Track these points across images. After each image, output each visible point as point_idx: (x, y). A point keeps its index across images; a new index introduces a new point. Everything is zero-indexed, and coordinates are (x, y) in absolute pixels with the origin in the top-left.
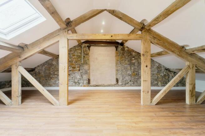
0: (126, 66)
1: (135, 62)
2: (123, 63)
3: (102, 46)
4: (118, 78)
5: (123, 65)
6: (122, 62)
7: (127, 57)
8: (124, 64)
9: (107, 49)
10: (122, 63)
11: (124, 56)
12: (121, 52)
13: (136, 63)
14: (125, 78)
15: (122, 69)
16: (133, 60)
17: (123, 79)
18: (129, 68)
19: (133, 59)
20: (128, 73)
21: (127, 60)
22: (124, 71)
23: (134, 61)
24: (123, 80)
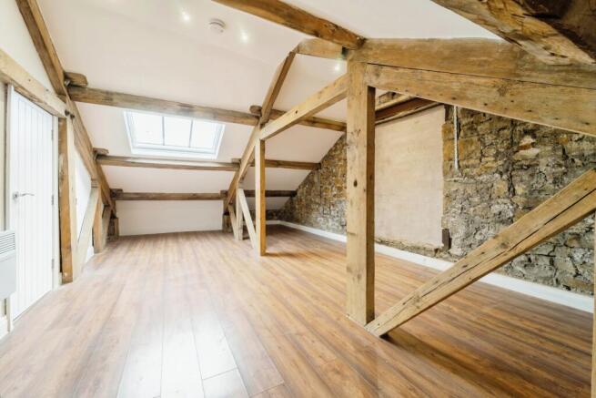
0: (484, 178)
1: (537, 155)
2: (474, 166)
3: (400, 117)
4: (449, 226)
5: (473, 177)
6: (465, 163)
7: (489, 139)
8: (475, 171)
9: (417, 122)
10: (467, 167)
11: (475, 139)
12: (464, 122)
13: (543, 161)
14: (477, 230)
15: (465, 190)
16: (525, 148)
17: (468, 235)
18: (501, 185)
19: (528, 140)
20: (496, 209)
21: (493, 151)
22: (476, 200)
23: (532, 152)
24: (471, 241)
